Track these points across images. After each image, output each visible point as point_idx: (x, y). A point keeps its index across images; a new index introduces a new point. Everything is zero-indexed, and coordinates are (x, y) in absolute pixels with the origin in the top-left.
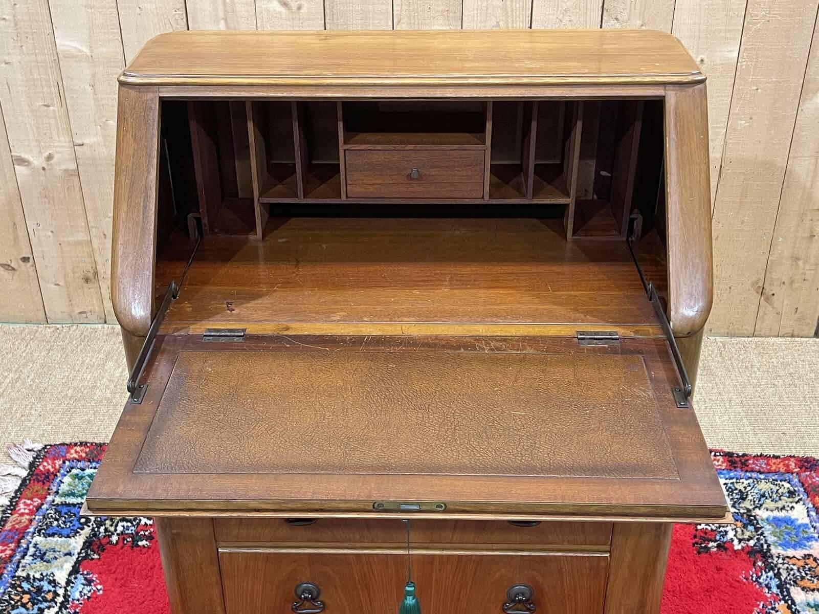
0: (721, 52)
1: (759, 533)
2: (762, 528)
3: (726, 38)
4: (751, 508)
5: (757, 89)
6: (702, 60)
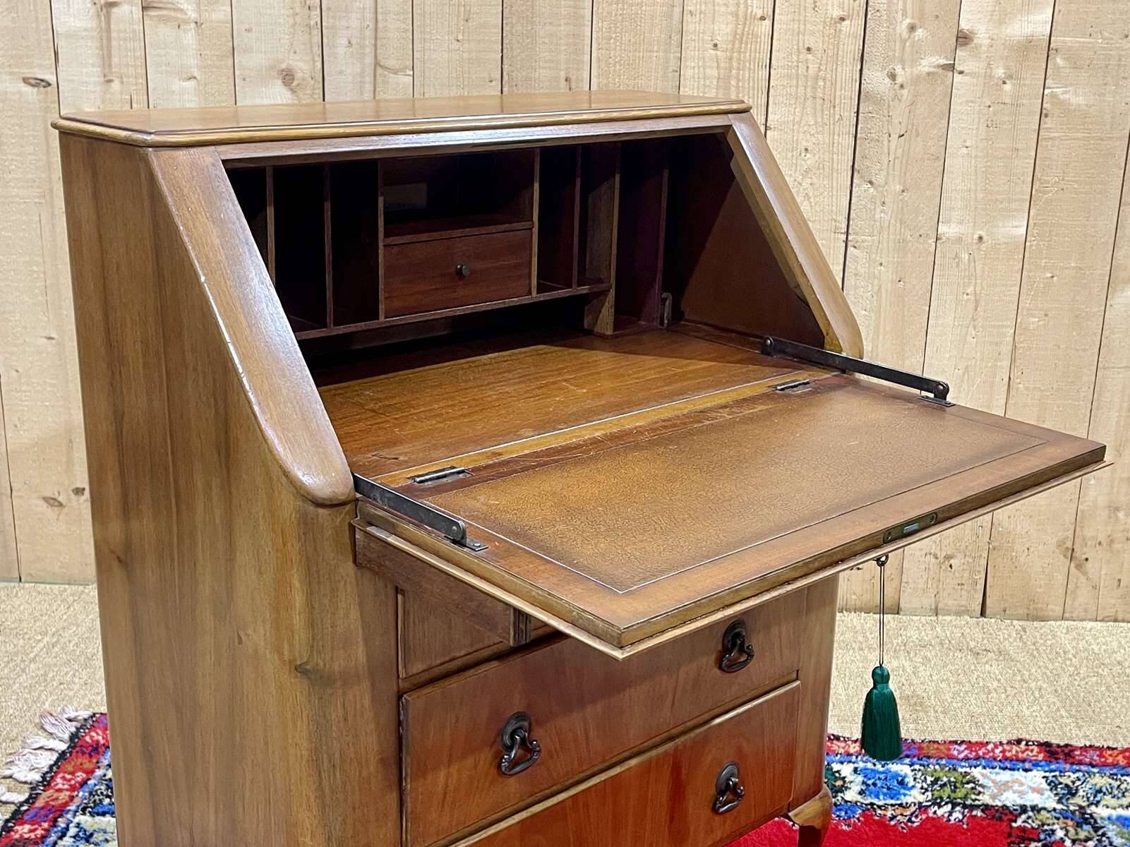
0: (1005, 227)
1: (1100, 833)
2: (1102, 827)
3: (1010, 210)
4: (1084, 804)
5: (1053, 277)
6: (980, 238)
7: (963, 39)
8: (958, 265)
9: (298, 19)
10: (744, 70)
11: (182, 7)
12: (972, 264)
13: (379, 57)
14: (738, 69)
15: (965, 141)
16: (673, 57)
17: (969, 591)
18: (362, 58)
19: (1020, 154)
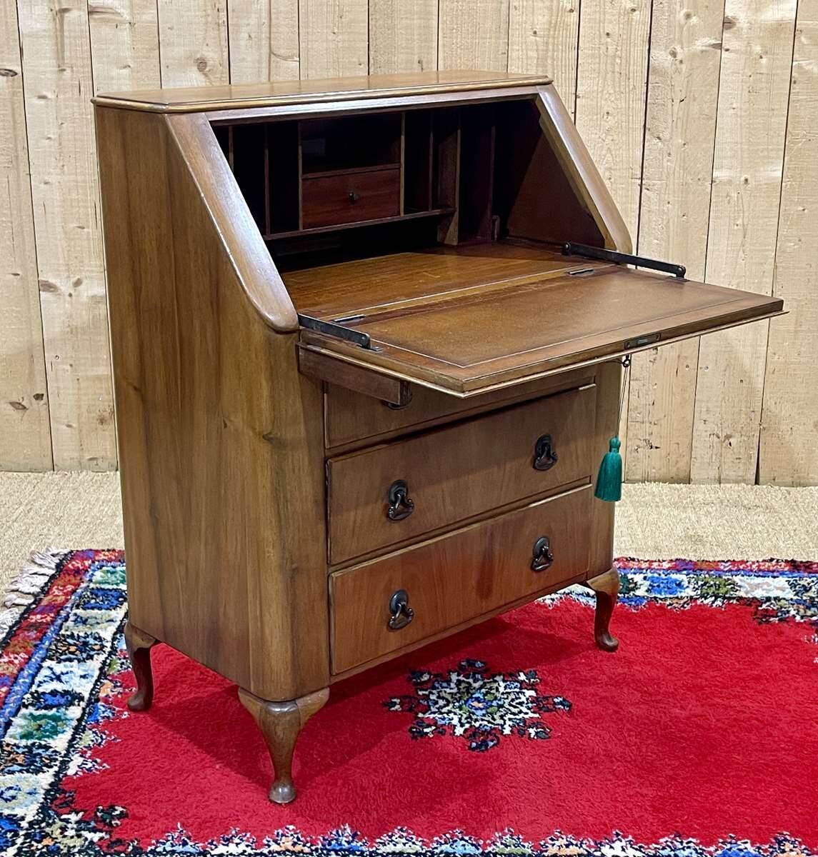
0: (765, 171)
3: (769, 157)
4: (814, 596)
5: (804, 210)
6: (746, 180)
7: (728, 24)
8: (729, 203)
9: (210, 19)
10: (558, 51)
11: (118, 11)
12: (740, 201)
13: (273, 47)
14: (553, 50)
15: (732, 104)
16: (502, 42)
17: (745, 464)
18: (259, 48)
19: (775, 112)
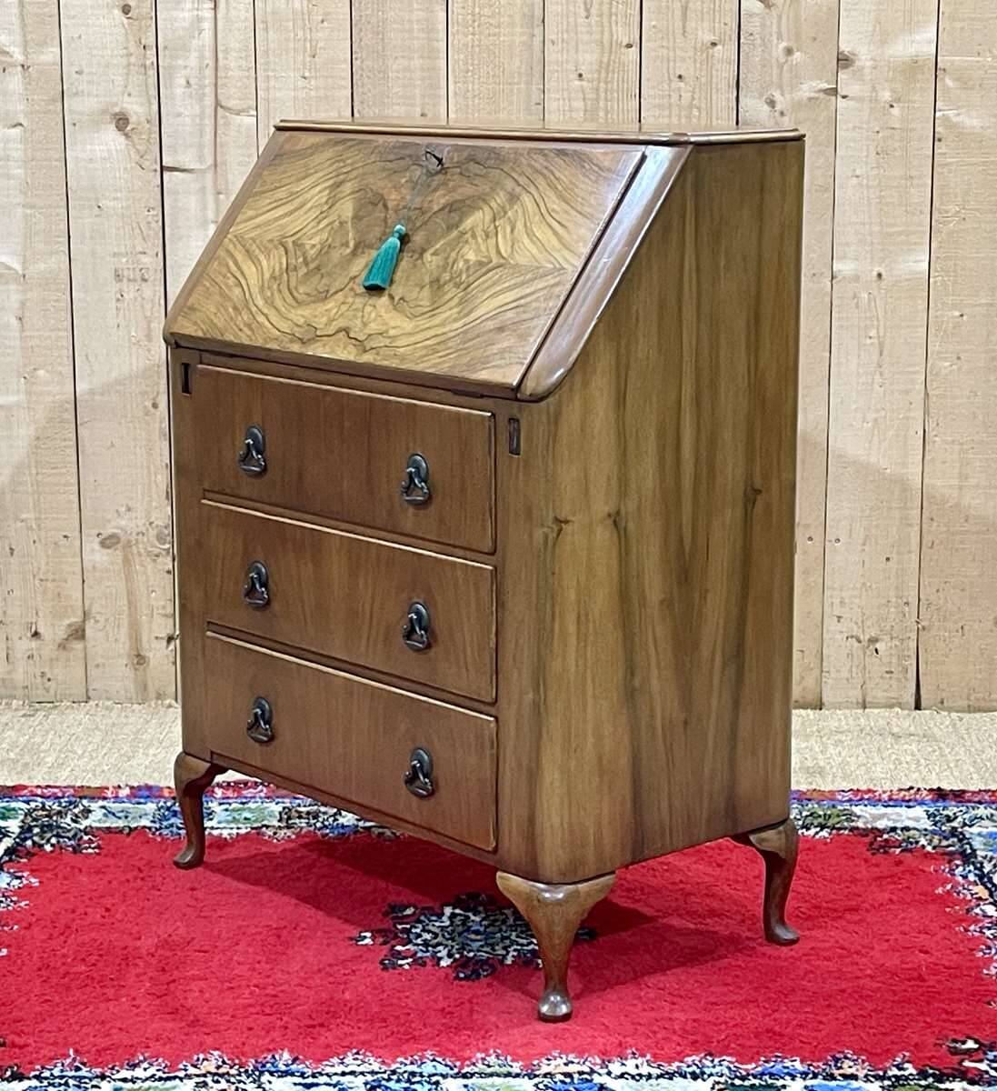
0: (904, 262)
1: (964, 842)
2: (968, 839)
3: (909, 243)
4: (958, 826)
5: (962, 315)
6: (880, 275)
7: (843, 61)
8: (857, 307)
9: (133, 60)
10: (612, 100)
11: (7, 49)
12: (873, 304)
13: (220, 97)
14: (606, 100)
15: (854, 170)
16: (536, 88)
17: (899, 680)
18: (201, 99)
19: (915, 182)
